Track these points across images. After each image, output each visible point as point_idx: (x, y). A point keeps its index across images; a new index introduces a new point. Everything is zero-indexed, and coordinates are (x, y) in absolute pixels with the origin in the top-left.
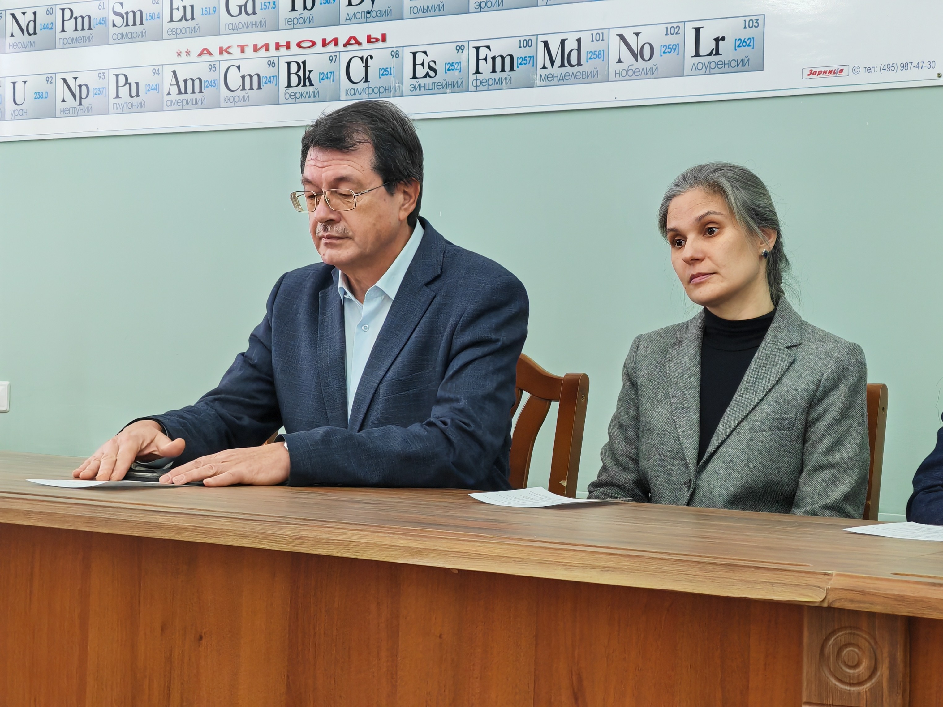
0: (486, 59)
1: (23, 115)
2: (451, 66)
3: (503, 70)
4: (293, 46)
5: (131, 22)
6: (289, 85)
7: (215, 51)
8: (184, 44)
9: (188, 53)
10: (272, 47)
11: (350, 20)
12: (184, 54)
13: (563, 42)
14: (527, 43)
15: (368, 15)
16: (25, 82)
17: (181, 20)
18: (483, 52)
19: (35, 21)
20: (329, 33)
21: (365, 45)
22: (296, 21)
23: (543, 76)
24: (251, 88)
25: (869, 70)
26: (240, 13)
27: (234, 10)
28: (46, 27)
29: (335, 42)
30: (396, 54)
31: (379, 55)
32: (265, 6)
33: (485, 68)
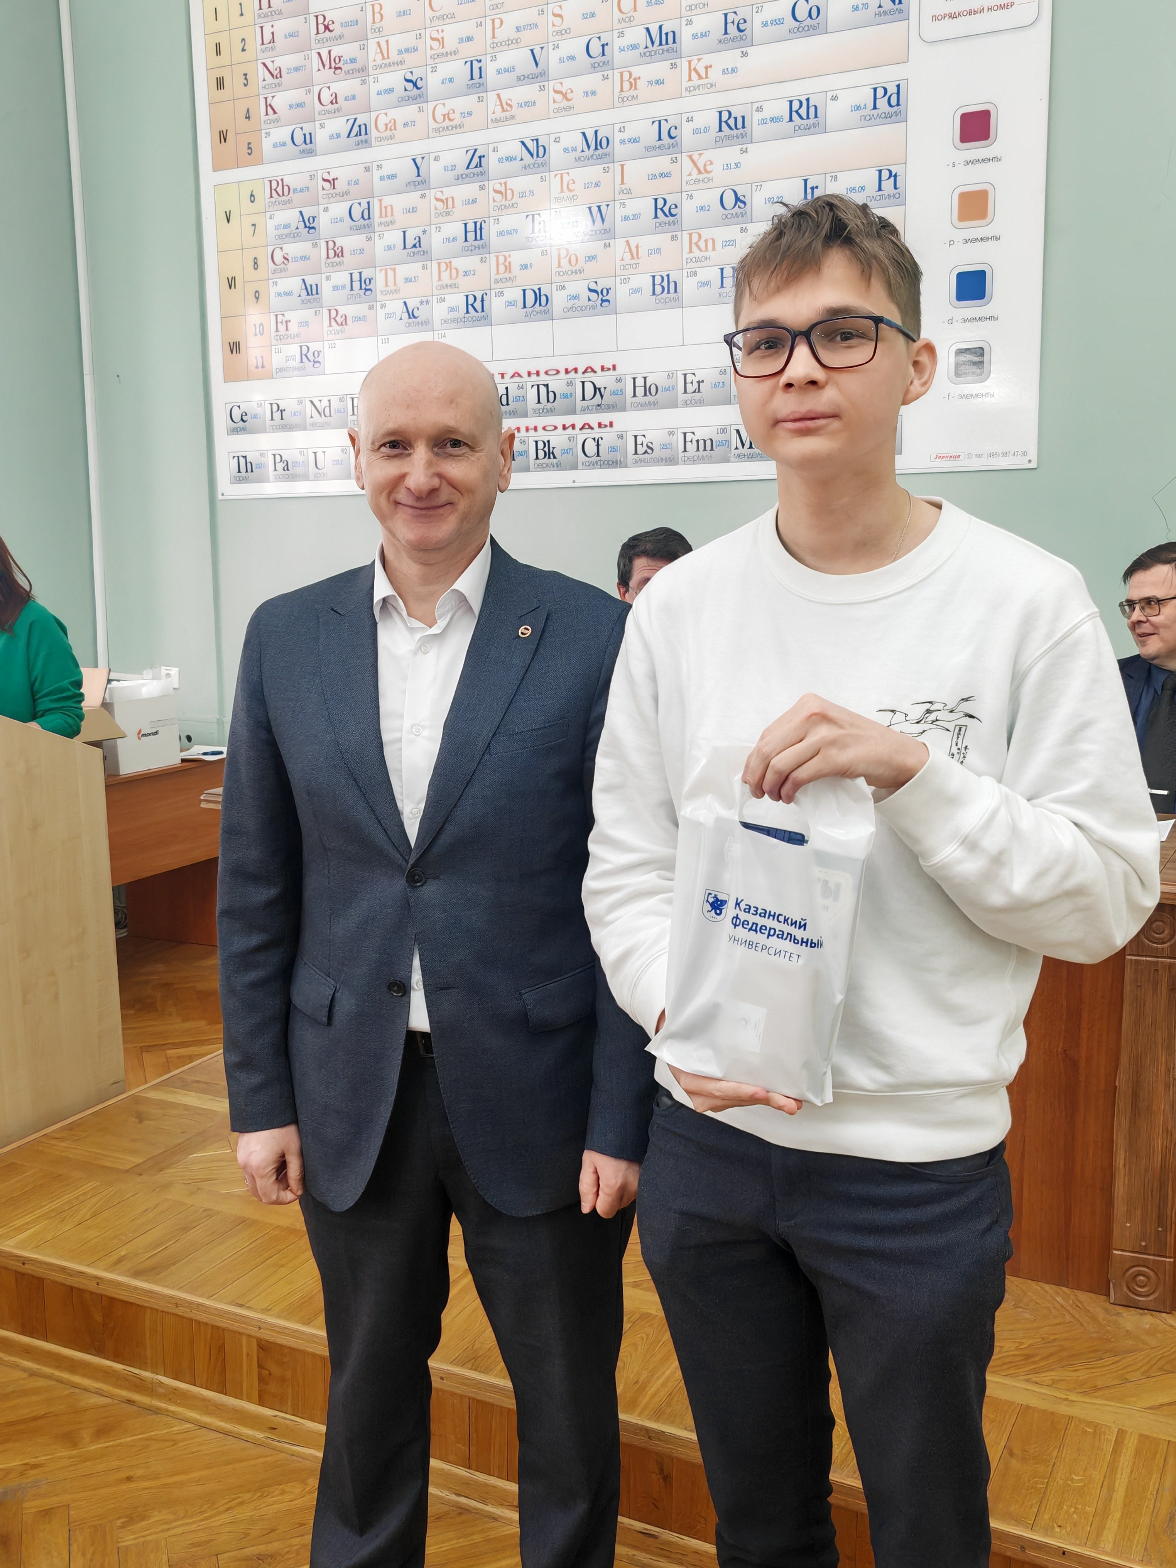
0: (691, 441)
1: (324, 477)
2: (664, 446)
3: (705, 450)
4: (540, 429)
6: (538, 458)
10: (522, 430)
11: (584, 411)
14: (724, 431)
15: (599, 408)
16: (324, 452)
18: (689, 437)
19: (330, 407)
20: (568, 420)
21: (597, 429)
22: (541, 411)
23: (736, 455)
25: (979, 456)
28: (339, 412)
29: (573, 426)
30: (621, 437)
31: (608, 437)
32: (517, 399)
33: (691, 447)
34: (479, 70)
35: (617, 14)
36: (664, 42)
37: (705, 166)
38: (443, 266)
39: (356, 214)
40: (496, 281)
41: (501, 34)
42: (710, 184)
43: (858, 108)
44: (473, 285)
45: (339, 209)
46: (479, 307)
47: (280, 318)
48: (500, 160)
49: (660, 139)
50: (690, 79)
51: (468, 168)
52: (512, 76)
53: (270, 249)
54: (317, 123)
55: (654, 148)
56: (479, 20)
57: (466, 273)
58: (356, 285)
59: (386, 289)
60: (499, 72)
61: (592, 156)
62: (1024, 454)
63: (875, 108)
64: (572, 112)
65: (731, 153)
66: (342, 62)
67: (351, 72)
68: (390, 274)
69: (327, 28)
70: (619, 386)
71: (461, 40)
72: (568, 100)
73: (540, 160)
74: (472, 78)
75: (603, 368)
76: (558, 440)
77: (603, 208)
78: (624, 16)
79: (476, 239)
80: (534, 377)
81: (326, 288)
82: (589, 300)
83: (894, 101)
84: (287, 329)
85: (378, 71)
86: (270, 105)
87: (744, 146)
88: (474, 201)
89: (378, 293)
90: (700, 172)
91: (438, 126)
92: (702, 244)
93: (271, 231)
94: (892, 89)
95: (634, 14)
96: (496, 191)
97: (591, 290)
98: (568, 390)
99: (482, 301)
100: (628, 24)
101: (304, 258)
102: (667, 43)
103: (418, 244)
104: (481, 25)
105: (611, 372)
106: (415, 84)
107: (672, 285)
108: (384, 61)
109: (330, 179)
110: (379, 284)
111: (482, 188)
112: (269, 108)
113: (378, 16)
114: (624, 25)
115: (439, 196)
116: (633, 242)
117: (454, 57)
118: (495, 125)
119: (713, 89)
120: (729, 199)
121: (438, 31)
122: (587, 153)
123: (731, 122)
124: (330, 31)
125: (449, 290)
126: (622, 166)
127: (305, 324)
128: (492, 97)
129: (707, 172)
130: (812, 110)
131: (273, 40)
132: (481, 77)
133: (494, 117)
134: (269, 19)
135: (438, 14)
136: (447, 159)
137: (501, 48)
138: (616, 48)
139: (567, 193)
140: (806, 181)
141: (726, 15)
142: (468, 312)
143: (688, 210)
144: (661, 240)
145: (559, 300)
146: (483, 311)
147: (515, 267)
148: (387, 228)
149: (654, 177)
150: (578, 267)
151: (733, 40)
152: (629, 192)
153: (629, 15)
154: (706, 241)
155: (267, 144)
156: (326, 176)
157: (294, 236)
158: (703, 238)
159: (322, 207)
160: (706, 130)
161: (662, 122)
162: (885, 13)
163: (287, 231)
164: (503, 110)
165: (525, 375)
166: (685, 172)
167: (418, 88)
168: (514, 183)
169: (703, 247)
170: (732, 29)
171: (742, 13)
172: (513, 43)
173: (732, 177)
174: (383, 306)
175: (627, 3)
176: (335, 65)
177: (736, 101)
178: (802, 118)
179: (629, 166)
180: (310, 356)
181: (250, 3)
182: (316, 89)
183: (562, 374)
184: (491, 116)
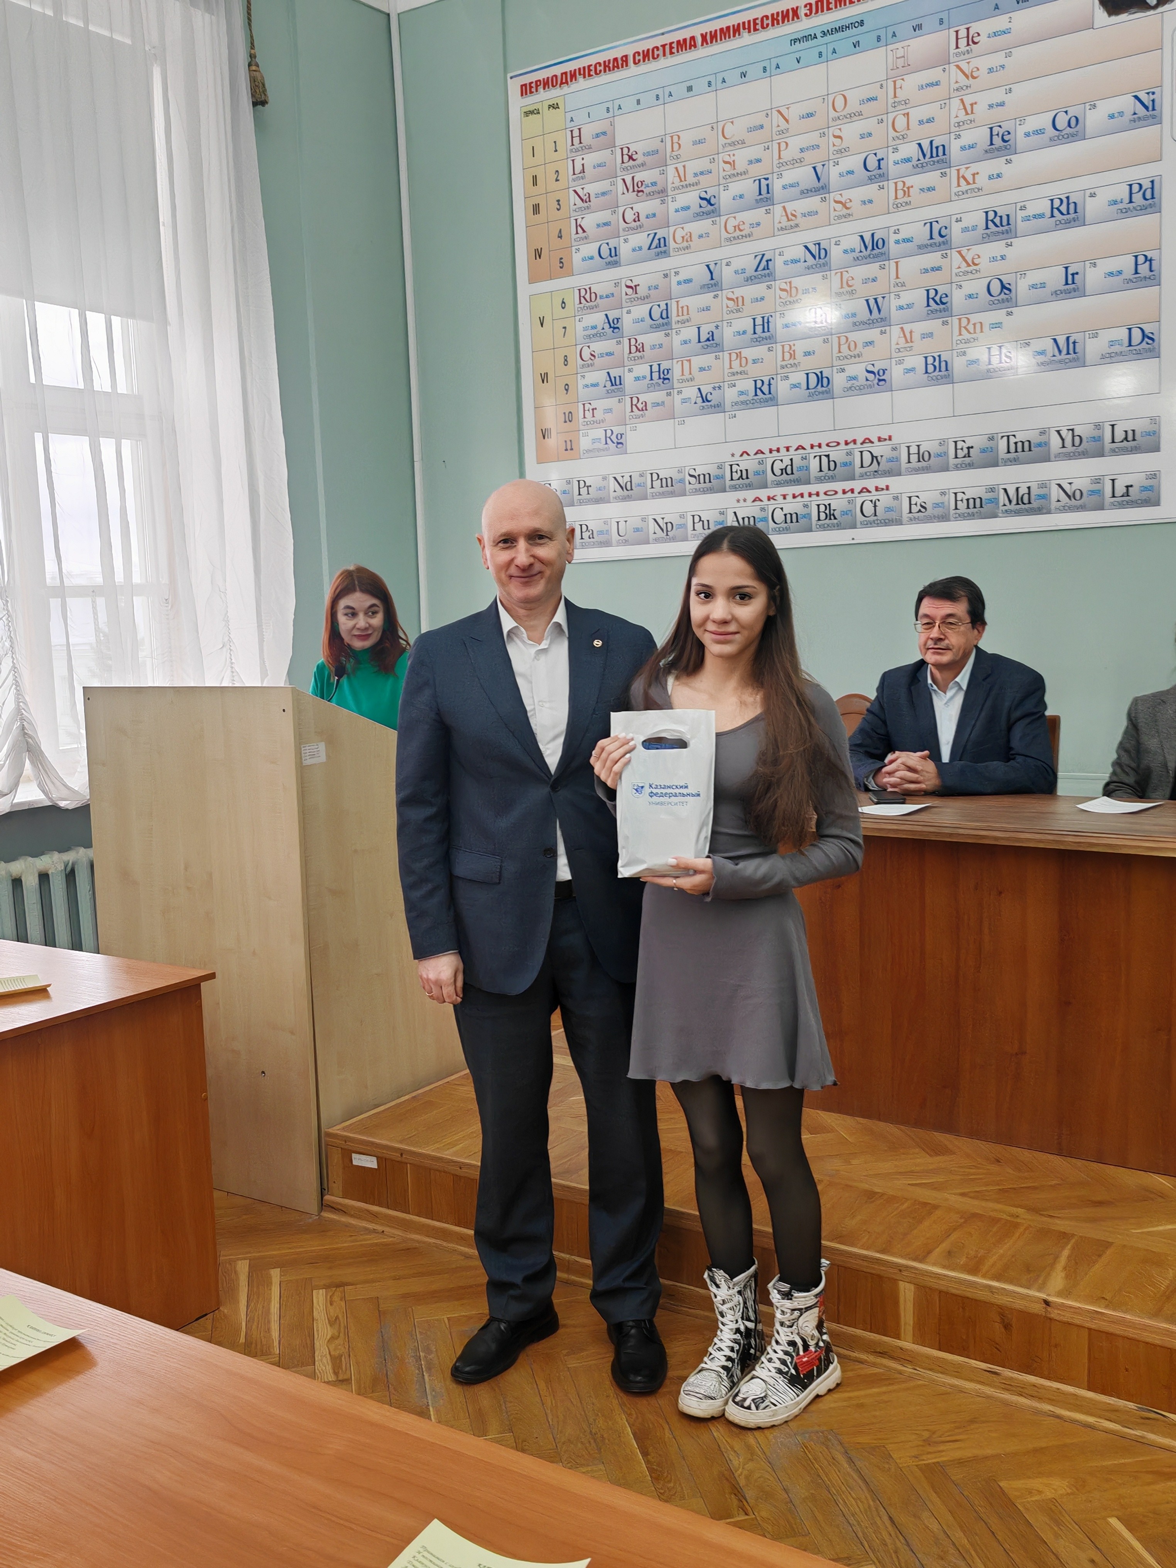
0: (962, 500)
1: (626, 542)
2: (937, 505)
3: (975, 507)
4: (821, 494)
5: (702, 480)
6: (819, 520)
7: (765, 499)
8: (741, 494)
9: (745, 500)
10: (806, 495)
11: (862, 477)
12: (742, 501)
13: (1017, 489)
14: (992, 490)
15: (876, 474)
16: (626, 521)
17: (739, 479)
18: (960, 496)
19: (631, 481)
21: (874, 492)
22: (823, 478)
23: (1004, 511)
24: (792, 522)
26: (782, 474)
27: (777, 472)
28: (639, 485)
30: (896, 498)
31: (885, 499)
32: (800, 469)
33: (962, 506)
34: (766, 187)
35: (892, 133)
36: (934, 154)
37: (973, 259)
38: (734, 356)
39: (656, 314)
40: (783, 367)
41: (787, 155)
42: (978, 275)
43: (1115, 202)
44: (762, 372)
45: (641, 311)
46: (766, 391)
47: (587, 406)
48: (785, 263)
49: (931, 238)
50: (959, 185)
51: (756, 271)
52: (796, 191)
53: (579, 347)
54: (622, 239)
55: (926, 246)
56: (766, 145)
57: (755, 361)
58: (655, 375)
59: (684, 377)
60: (784, 187)
61: (869, 255)
63: (1131, 202)
64: (851, 218)
65: (997, 247)
66: (644, 186)
67: (652, 194)
68: (686, 364)
69: (630, 158)
70: (894, 454)
71: (751, 162)
72: (847, 208)
73: (821, 261)
74: (760, 194)
75: (880, 439)
76: (838, 503)
77: (880, 300)
78: (898, 134)
79: (764, 332)
80: (816, 449)
81: (628, 379)
82: (867, 380)
83: (1148, 195)
84: (593, 416)
85: (677, 192)
86: (580, 226)
87: (1009, 241)
88: (762, 299)
89: (675, 381)
90: (969, 265)
91: (730, 236)
93: (580, 333)
94: (1146, 184)
95: (908, 132)
96: (781, 290)
97: (868, 372)
98: (848, 459)
99: (770, 385)
100: (902, 141)
101: (609, 354)
102: (937, 156)
103: (711, 337)
104: (768, 149)
105: (888, 442)
106: (709, 201)
107: (943, 364)
108: (682, 184)
109: (633, 285)
110: (676, 373)
111: (769, 287)
112: (579, 228)
113: (676, 146)
114: (898, 142)
115: (730, 295)
116: (907, 328)
117: (744, 177)
118: (781, 232)
119: (981, 193)
120: (996, 287)
121: (729, 155)
122: (865, 253)
123: (997, 221)
124: (634, 160)
125: (739, 376)
126: (897, 263)
127: (609, 411)
128: (778, 209)
129: (976, 265)
130: (1072, 206)
131: (583, 171)
132: (768, 193)
133: (779, 226)
134: (580, 153)
135: (730, 141)
136: (737, 264)
137: (788, 167)
138: (891, 163)
139: (847, 289)
140: (1066, 268)
141: (991, 129)
142: (756, 395)
143: (957, 298)
144: (934, 325)
145: (839, 381)
146: (770, 393)
147: (799, 354)
148: (683, 325)
149: (926, 271)
150: (856, 352)
151: (999, 149)
152: (903, 285)
153: (902, 133)
154: (974, 324)
155: (577, 258)
156: (629, 283)
157: (600, 336)
158: (972, 322)
159: (625, 310)
160: (974, 228)
161: (934, 223)
162: (1139, 118)
163: (594, 331)
164: (789, 220)
165: (808, 447)
166: (955, 265)
167: (712, 205)
168: (797, 282)
169: (971, 329)
170: (997, 141)
171: (1006, 126)
172: (797, 162)
173: (998, 268)
174: (680, 392)
175: (901, 122)
176: (638, 189)
177: (1001, 202)
178: (1062, 214)
179: (903, 262)
180: (614, 438)
181: (564, 141)
182: (621, 210)
183: (842, 446)
184: (777, 226)
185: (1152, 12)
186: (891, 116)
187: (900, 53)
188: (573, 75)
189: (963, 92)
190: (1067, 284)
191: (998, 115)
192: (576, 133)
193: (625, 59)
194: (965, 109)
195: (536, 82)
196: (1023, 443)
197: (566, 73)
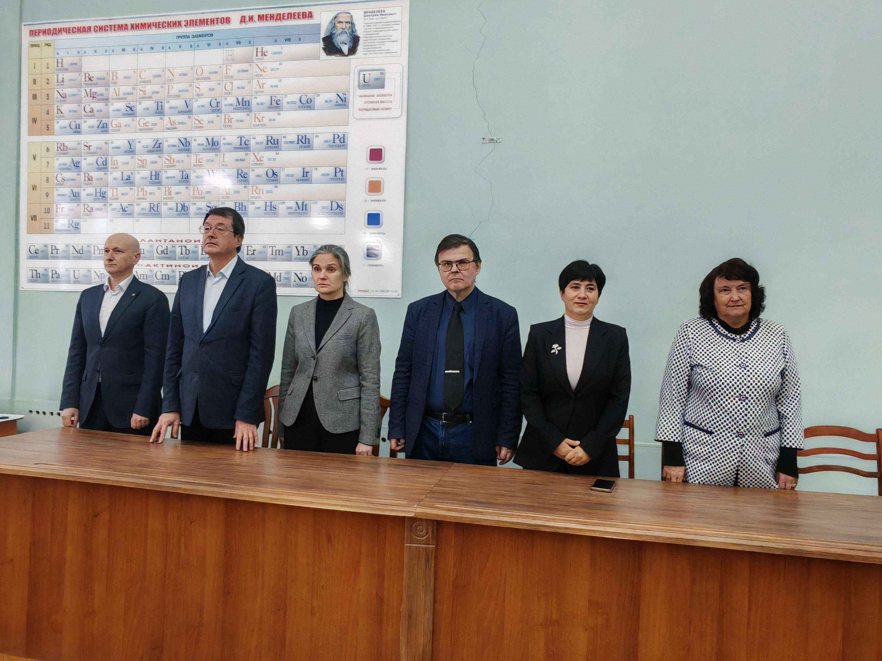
1: (79, 282)
4: (182, 266)
7: (152, 265)
10: (174, 266)
11: (202, 259)
16: (79, 271)
19: (82, 250)
20: (195, 263)
22: (182, 258)
24: (165, 279)
26: (162, 253)
28: (87, 252)
32: (171, 252)
34: (161, 106)
35: (224, 91)
36: (244, 104)
37: (260, 158)
38: (140, 190)
39: (100, 162)
40: (164, 199)
41: (173, 92)
42: (262, 166)
43: (327, 141)
44: (154, 199)
45: (92, 159)
46: (156, 210)
47: (59, 206)
48: (169, 146)
50: (255, 121)
51: (154, 147)
52: (177, 110)
53: (56, 174)
54: (83, 120)
55: (238, 148)
56: (162, 85)
57: (150, 194)
58: (98, 194)
59: (113, 197)
60: (171, 108)
61: (211, 148)
62: (396, 291)
63: (334, 142)
64: (202, 129)
65: (271, 154)
66: (96, 95)
67: (101, 100)
68: (115, 190)
69: (90, 79)
71: (153, 93)
72: (201, 124)
73: (187, 148)
74: (158, 109)
77: (215, 172)
78: (227, 92)
79: (156, 179)
80: (180, 243)
81: (83, 194)
83: (342, 141)
84: (62, 212)
85: (114, 101)
86: (60, 110)
87: (278, 152)
88: (156, 162)
89: (108, 199)
90: (258, 161)
91: (140, 128)
92: (257, 191)
93: (57, 166)
94: (341, 136)
95: (232, 91)
96: (166, 159)
98: (195, 249)
99: (157, 207)
100: (229, 95)
101: (73, 180)
103: (129, 178)
104: (163, 87)
106: (131, 109)
107: (244, 207)
108: (117, 97)
109: (88, 145)
110: (109, 194)
111: (160, 157)
113: (115, 77)
114: (227, 95)
115: (140, 158)
116: (228, 187)
117: (150, 99)
118: (167, 130)
119: (265, 127)
120: (270, 174)
121: (143, 87)
122: (208, 147)
123: (272, 141)
124: (92, 81)
125: (143, 200)
126: (224, 154)
127: (71, 210)
128: (166, 118)
129: (261, 161)
130: (307, 140)
131: (63, 81)
132: (162, 109)
133: (167, 127)
134: (61, 72)
135: (143, 80)
136: (144, 142)
137: (172, 98)
138: (223, 105)
139: (197, 163)
140: (304, 169)
142: (150, 211)
143: (252, 175)
144: (240, 187)
145: (194, 209)
147: (173, 193)
148: (114, 170)
149: (238, 160)
150: (203, 196)
151: (274, 107)
152: (226, 165)
153: (229, 91)
154: (259, 190)
155: (57, 127)
156: (86, 144)
157: (68, 169)
158: (258, 188)
159: (83, 158)
160: (261, 143)
161: (243, 138)
162: (339, 105)
163: (65, 167)
164: (171, 125)
165: (176, 241)
166: (251, 160)
167: (132, 111)
168: (174, 156)
169: (258, 192)
171: (278, 97)
172: (177, 97)
173: (272, 164)
174: (111, 205)
175: (229, 86)
176: (93, 96)
177: (274, 132)
178: (302, 143)
179: (227, 154)
180: (73, 225)
181: (53, 64)
182: (83, 105)
183: (193, 242)
184: (165, 126)
185: (345, 58)
186: (224, 82)
187: (230, 53)
188: (60, 31)
189: (259, 78)
190: (303, 176)
191: (274, 91)
192: (60, 61)
193: (89, 28)
194: (259, 85)
195: (39, 30)
196: (279, 251)
197: (56, 29)
